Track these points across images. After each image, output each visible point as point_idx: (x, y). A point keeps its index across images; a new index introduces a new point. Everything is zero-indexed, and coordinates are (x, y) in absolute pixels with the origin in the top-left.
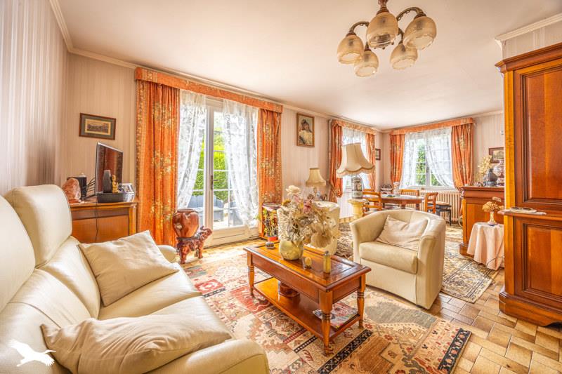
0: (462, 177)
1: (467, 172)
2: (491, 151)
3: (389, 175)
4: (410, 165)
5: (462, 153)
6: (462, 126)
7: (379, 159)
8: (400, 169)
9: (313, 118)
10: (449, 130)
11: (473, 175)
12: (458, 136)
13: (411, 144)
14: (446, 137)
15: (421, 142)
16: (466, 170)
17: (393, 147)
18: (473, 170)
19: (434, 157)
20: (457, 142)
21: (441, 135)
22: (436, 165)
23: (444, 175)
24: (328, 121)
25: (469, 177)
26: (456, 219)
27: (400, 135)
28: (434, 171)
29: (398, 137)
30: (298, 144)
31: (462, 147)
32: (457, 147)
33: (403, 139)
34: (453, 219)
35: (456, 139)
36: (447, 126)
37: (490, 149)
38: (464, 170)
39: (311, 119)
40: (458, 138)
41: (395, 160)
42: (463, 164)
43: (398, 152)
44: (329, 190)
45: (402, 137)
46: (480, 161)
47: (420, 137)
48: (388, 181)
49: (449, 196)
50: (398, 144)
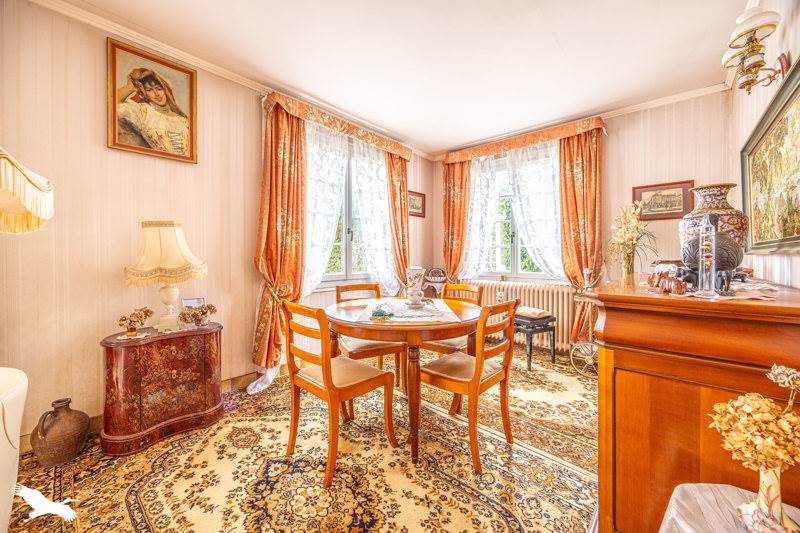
0: (579, 253)
1: (589, 242)
2: (637, 193)
3: (442, 248)
4: (482, 227)
5: (579, 199)
6: (579, 136)
7: (423, 215)
8: (461, 235)
9: (191, 75)
10: (554, 148)
11: (600, 247)
12: (571, 161)
13: (484, 184)
14: (549, 165)
15: (502, 178)
16: (586, 237)
17: (448, 190)
18: (600, 238)
19: (525, 210)
20: (568, 175)
21: (542, 160)
22: (529, 228)
23: (546, 247)
24: (260, 98)
25: (592, 254)
26: (566, 346)
27: (462, 163)
28: (525, 239)
29: (457, 167)
30: (115, 145)
31: (578, 184)
32: (569, 184)
33: (466, 172)
34: (559, 345)
35: (568, 168)
36: (550, 137)
37: (634, 189)
38: (582, 236)
39: (183, 77)
40: (572, 167)
41: (453, 218)
42: (581, 223)
43: (457, 201)
44: (261, 289)
45: (466, 166)
46: (614, 216)
47: (500, 167)
48: (440, 262)
49: (552, 295)
50: (457, 182)
